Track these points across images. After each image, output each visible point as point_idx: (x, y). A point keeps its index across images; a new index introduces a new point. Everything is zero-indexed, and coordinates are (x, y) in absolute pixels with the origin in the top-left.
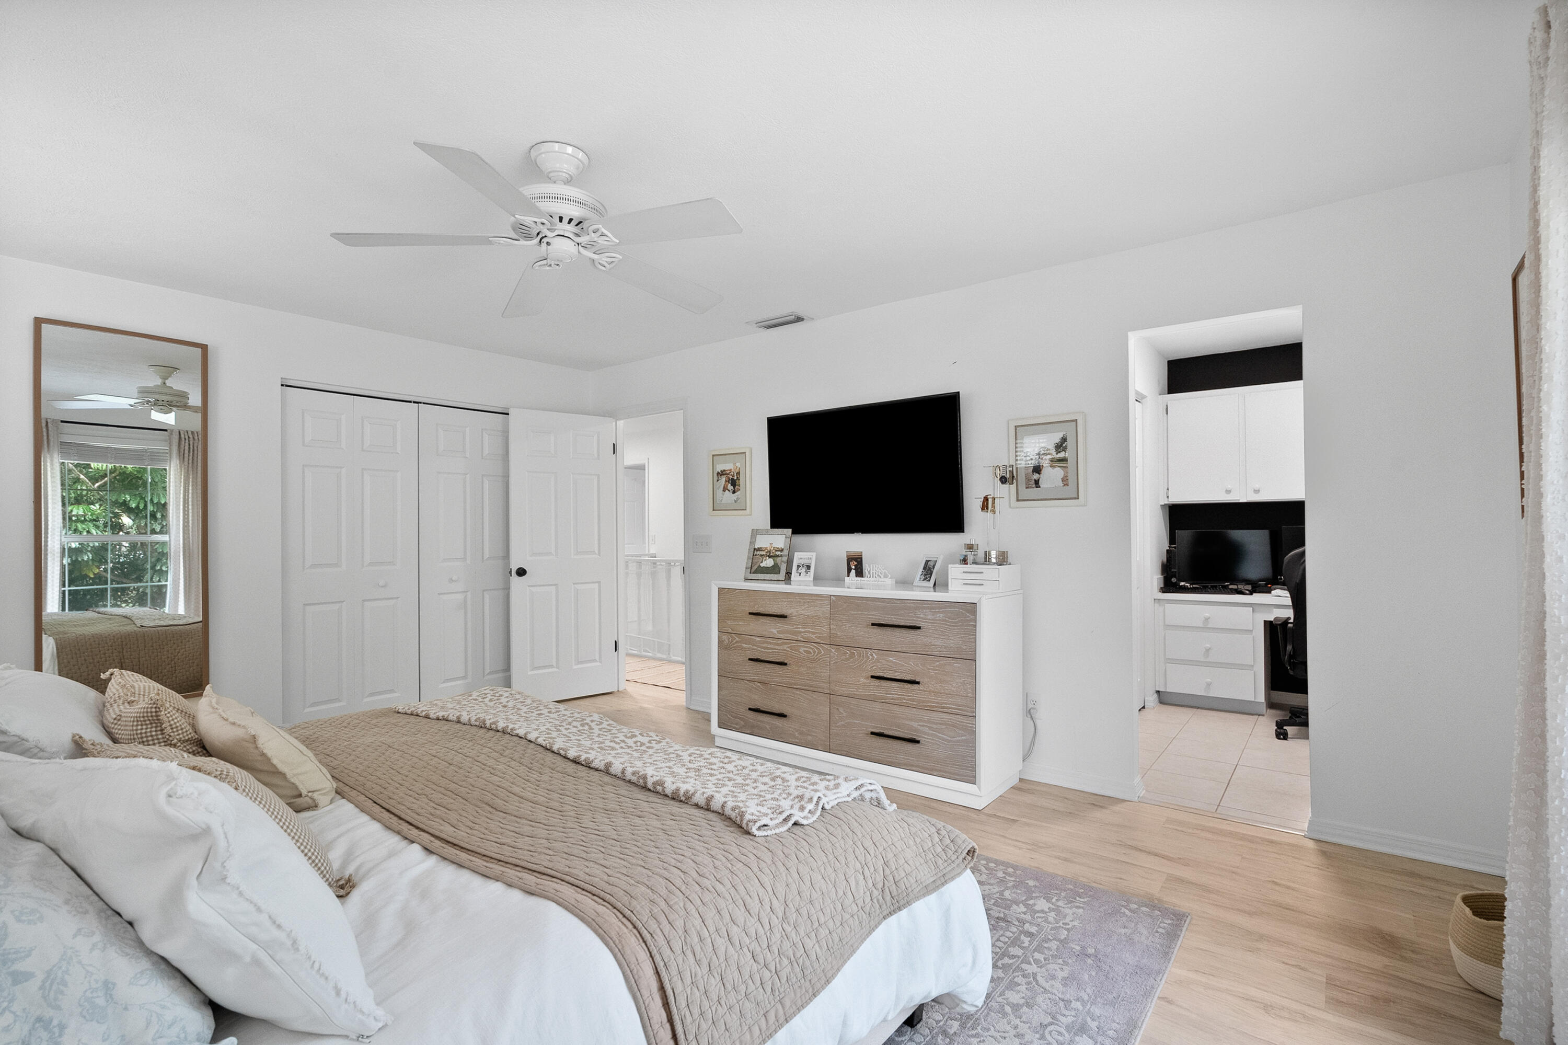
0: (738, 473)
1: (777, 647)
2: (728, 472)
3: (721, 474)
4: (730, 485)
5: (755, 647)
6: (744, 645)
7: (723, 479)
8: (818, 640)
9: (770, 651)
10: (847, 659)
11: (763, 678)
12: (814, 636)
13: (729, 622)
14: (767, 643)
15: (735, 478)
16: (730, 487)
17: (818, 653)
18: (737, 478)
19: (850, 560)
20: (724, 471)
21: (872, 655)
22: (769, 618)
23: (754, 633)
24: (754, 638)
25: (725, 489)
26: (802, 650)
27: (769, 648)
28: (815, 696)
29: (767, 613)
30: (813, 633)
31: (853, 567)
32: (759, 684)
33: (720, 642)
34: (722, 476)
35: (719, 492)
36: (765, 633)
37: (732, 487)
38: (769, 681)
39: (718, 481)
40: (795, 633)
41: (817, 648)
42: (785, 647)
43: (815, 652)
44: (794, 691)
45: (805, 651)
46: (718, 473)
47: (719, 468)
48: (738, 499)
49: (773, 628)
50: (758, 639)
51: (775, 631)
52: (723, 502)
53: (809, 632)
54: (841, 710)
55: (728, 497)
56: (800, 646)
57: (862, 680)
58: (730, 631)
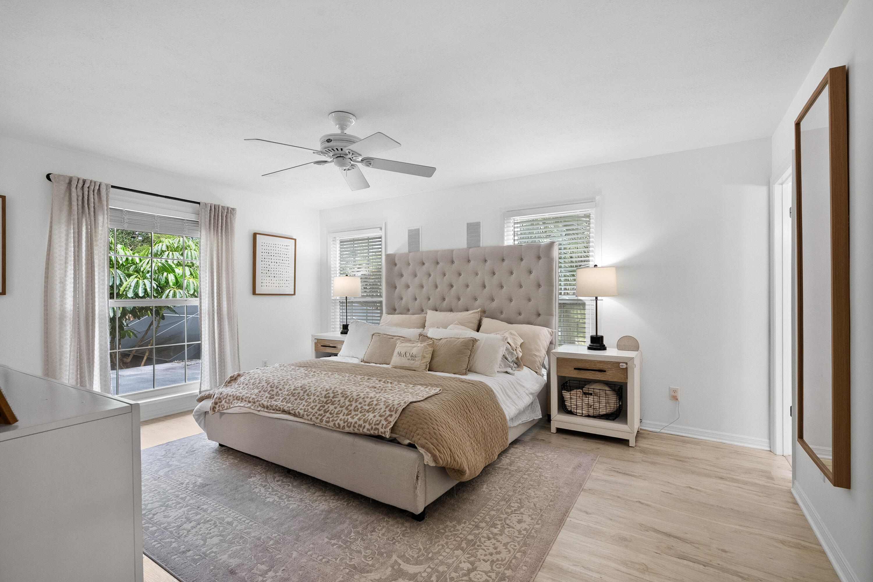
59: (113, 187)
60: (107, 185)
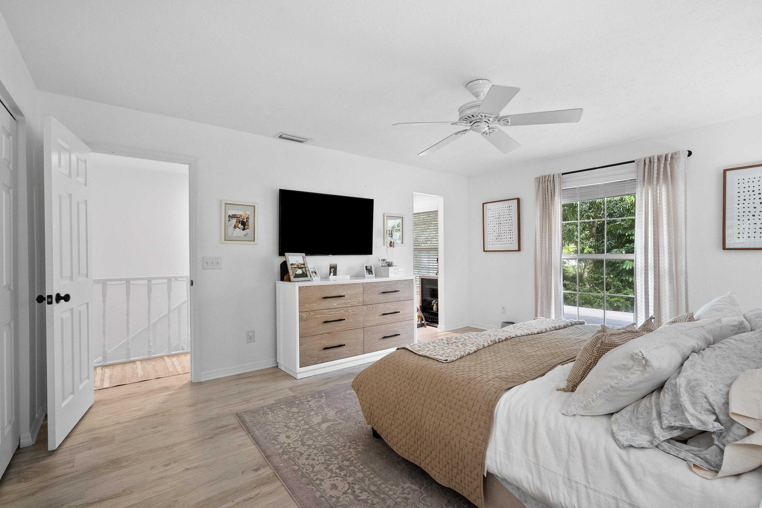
0: (247, 218)
1: (337, 312)
2: (239, 216)
3: (234, 216)
4: (240, 224)
5: (324, 316)
6: (317, 316)
7: (234, 221)
8: (358, 305)
9: (333, 315)
10: (371, 310)
11: (328, 331)
12: (355, 303)
13: (307, 305)
14: (332, 311)
15: (245, 221)
16: (240, 225)
17: (358, 310)
18: (247, 221)
19: (331, 268)
20: (235, 215)
21: (381, 306)
22: (332, 299)
23: (323, 308)
24: (323, 311)
25: (235, 227)
26: (350, 311)
27: (332, 314)
28: (356, 330)
29: (331, 296)
30: (355, 302)
31: (332, 271)
32: (327, 335)
33: (301, 318)
34: (234, 219)
35: (231, 229)
36: (331, 307)
37: (242, 226)
38: (333, 331)
39: (229, 221)
40: (346, 303)
41: (357, 308)
42: (342, 311)
43: (356, 310)
44: (346, 332)
45: (351, 311)
46: (229, 216)
47: (231, 213)
48: (247, 234)
49: (334, 303)
50: (326, 311)
51: (335, 305)
52: (233, 235)
53: (353, 302)
54: (369, 333)
55: (239, 232)
56: (350, 309)
57: (377, 317)
58: (308, 310)
59: (563, 174)
60: (559, 175)
